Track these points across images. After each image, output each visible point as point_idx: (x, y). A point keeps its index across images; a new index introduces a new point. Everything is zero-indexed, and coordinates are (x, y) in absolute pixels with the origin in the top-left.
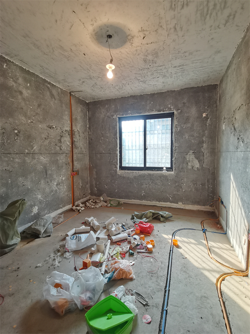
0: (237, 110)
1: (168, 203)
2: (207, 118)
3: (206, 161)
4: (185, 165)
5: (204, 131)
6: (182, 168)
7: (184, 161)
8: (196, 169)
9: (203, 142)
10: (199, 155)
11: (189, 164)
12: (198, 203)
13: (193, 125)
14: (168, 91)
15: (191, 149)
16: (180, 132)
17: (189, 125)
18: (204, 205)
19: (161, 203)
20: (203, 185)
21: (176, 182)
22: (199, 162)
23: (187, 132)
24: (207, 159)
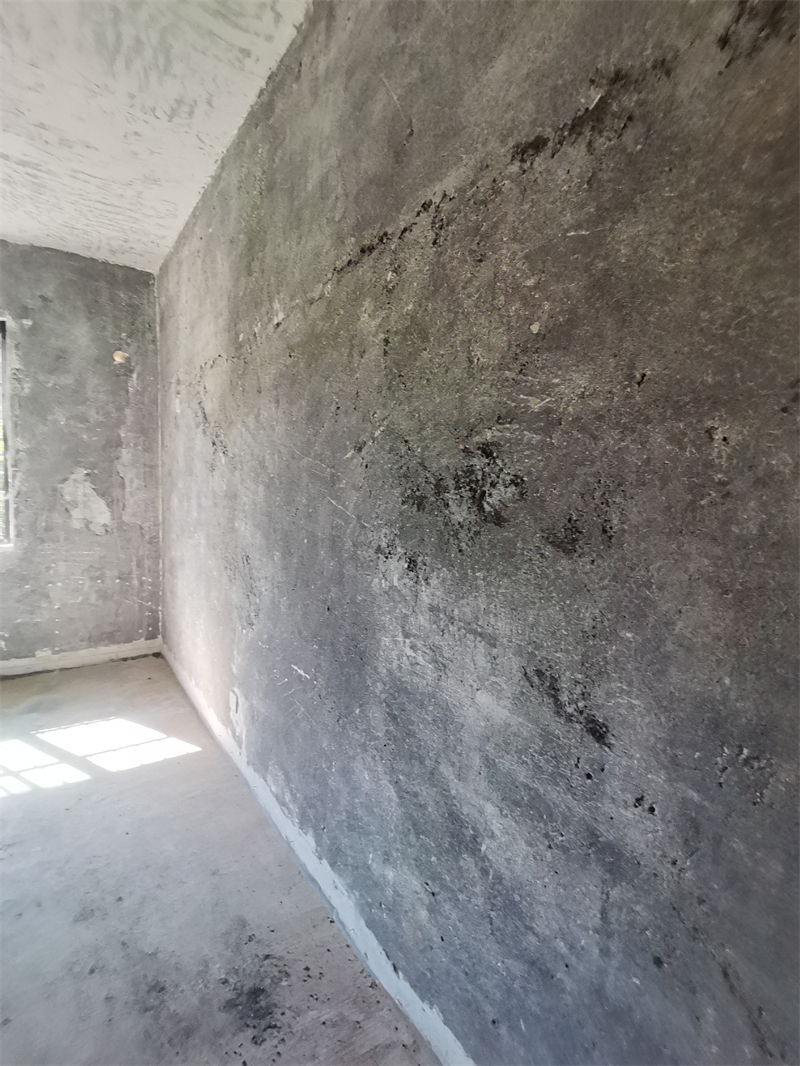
0: (208, 366)
2: (127, 369)
3: (130, 501)
4: (58, 518)
5: (120, 409)
6: (47, 529)
7: (56, 502)
8: (99, 530)
9: (119, 444)
10: (106, 486)
11: (76, 513)
12: (111, 638)
13: (81, 383)
15: (78, 464)
18: (129, 640)
20: (124, 577)
21: (24, 580)
22: (110, 505)
23: (60, 404)
24: (134, 496)
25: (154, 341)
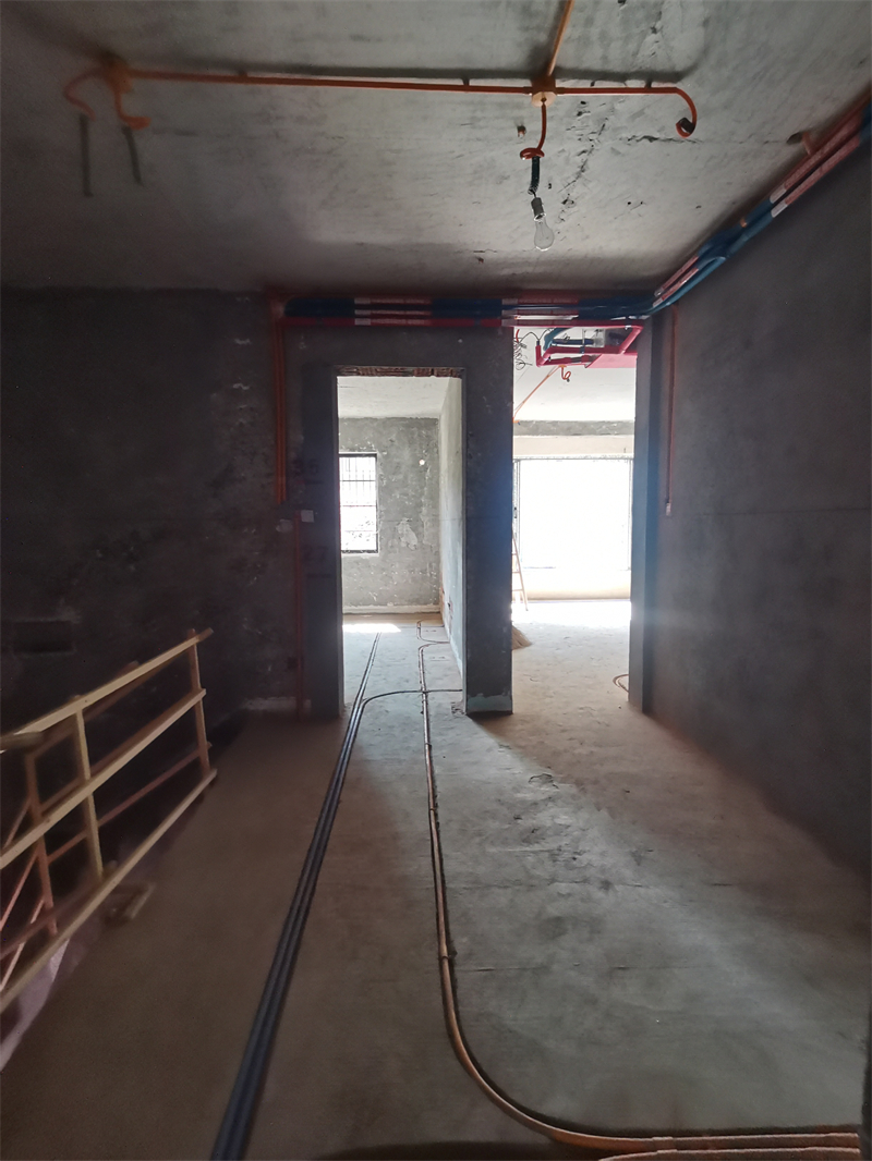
1: (371, 607)
2: (425, 467)
3: (426, 533)
4: (396, 542)
5: (422, 488)
6: (392, 547)
7: (395, 535)
8: (413, 548)
9: (420, 505)
10: (416, 525)
11: (402, 539)
12: (417, 602)
13: (406, 477)
14: (366, 419)
15: (404, 516)
16: (386, 487)
17: (401, 477)
18: (426, 604)
19: (359, 607)
20: (424, 572)
21: (383, 570)
22: (417, 535)
23: (397, 488)
24: (427, 531)
25: (438, 452)
